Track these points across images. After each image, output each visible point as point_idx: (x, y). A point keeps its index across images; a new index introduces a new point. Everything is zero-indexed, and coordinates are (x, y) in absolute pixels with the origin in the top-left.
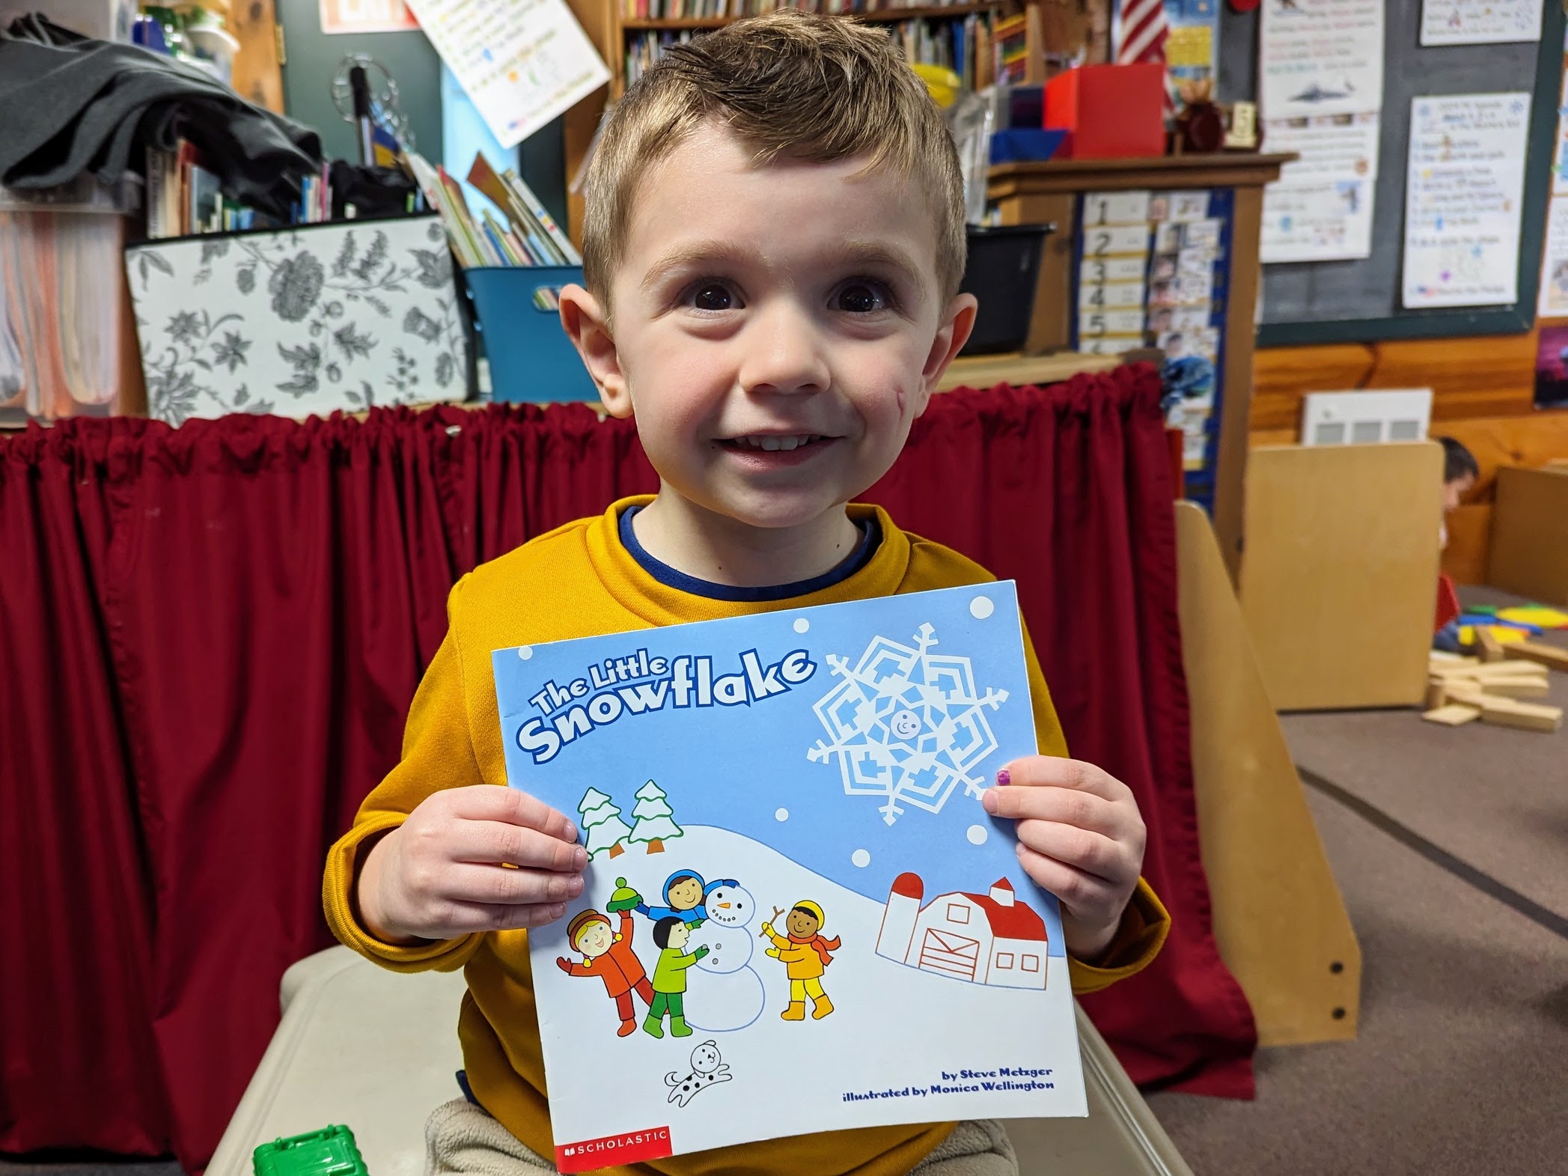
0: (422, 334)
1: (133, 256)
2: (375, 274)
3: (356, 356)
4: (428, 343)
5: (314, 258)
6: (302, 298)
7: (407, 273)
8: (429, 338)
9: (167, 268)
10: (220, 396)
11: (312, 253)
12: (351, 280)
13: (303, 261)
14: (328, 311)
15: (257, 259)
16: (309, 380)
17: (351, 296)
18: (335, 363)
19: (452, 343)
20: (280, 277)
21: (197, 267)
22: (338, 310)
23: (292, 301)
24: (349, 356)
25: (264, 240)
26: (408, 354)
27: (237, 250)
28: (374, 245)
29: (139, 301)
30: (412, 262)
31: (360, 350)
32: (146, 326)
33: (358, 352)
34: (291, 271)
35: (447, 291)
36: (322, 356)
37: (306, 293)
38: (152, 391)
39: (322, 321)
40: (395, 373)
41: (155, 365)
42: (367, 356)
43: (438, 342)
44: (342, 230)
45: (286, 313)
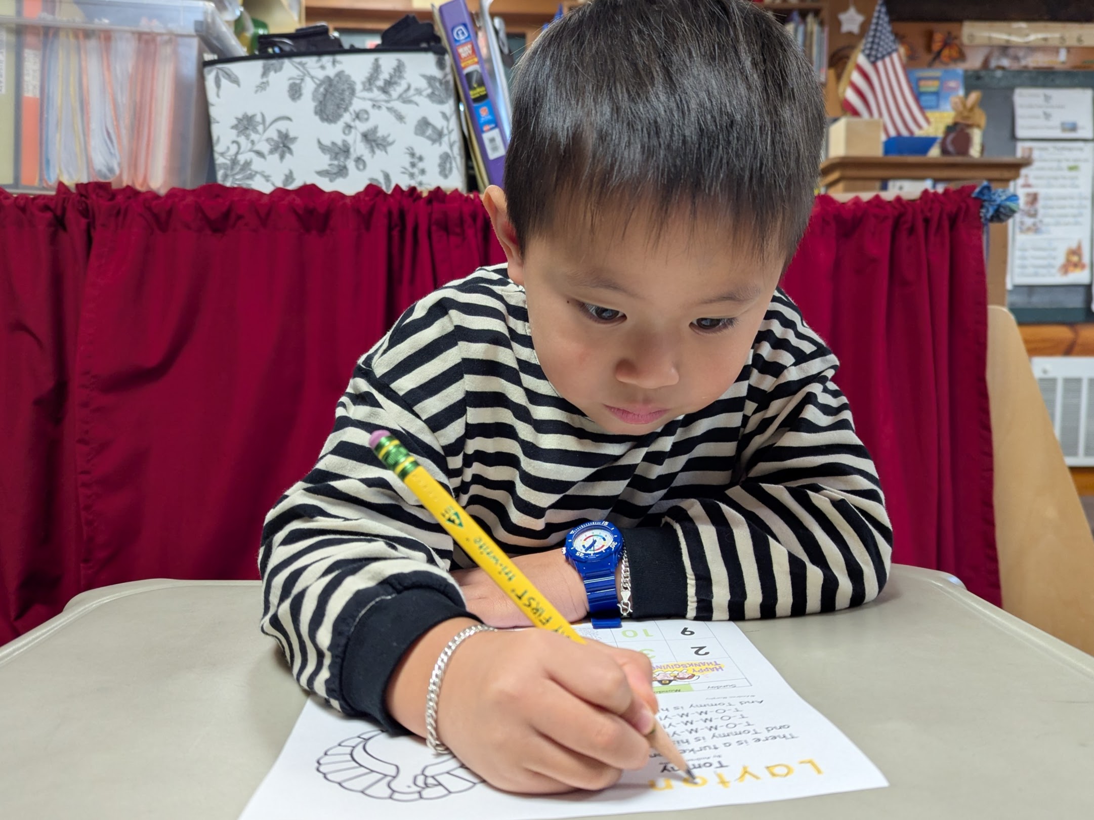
0: (429, 138)
1: (210, 72)
2: (395, 90)
3: (378, 152)
4: (433, 144)
5: (349, 77)
6: (338, 106)
7: (419, 92)
8: (434, 141)
9: (235, 81)
10: (270, 178)
11: (347, 72)
12: (376, 94)
13: (340, 78)
14: (358, 116)
15: (305, 75)
16: (341, 168)
17: (376, 106)
18: (362, 156)
19: (451, 146)
20: (322, 90)
21: (258, 80)
22: (366, 116)
23: (330, 108)
24: (373, 152)
25: (311, 62)
26: (418, 153)
27: (289, 68)
28: (395, 69)
29: (213, 105)
30: (423, 84)
31: (381, 147)
32: (217, 124)
33: (378, 148)
35: (449, 106)
36: (352, 150)
37: (342, 102)
38: (220, 174)
39: (352, 124)
40: (408, 166)
41: (222, 154)
42: (386, 152)
43: (440, 144)
44: (371, 57)
45: (325, 117)
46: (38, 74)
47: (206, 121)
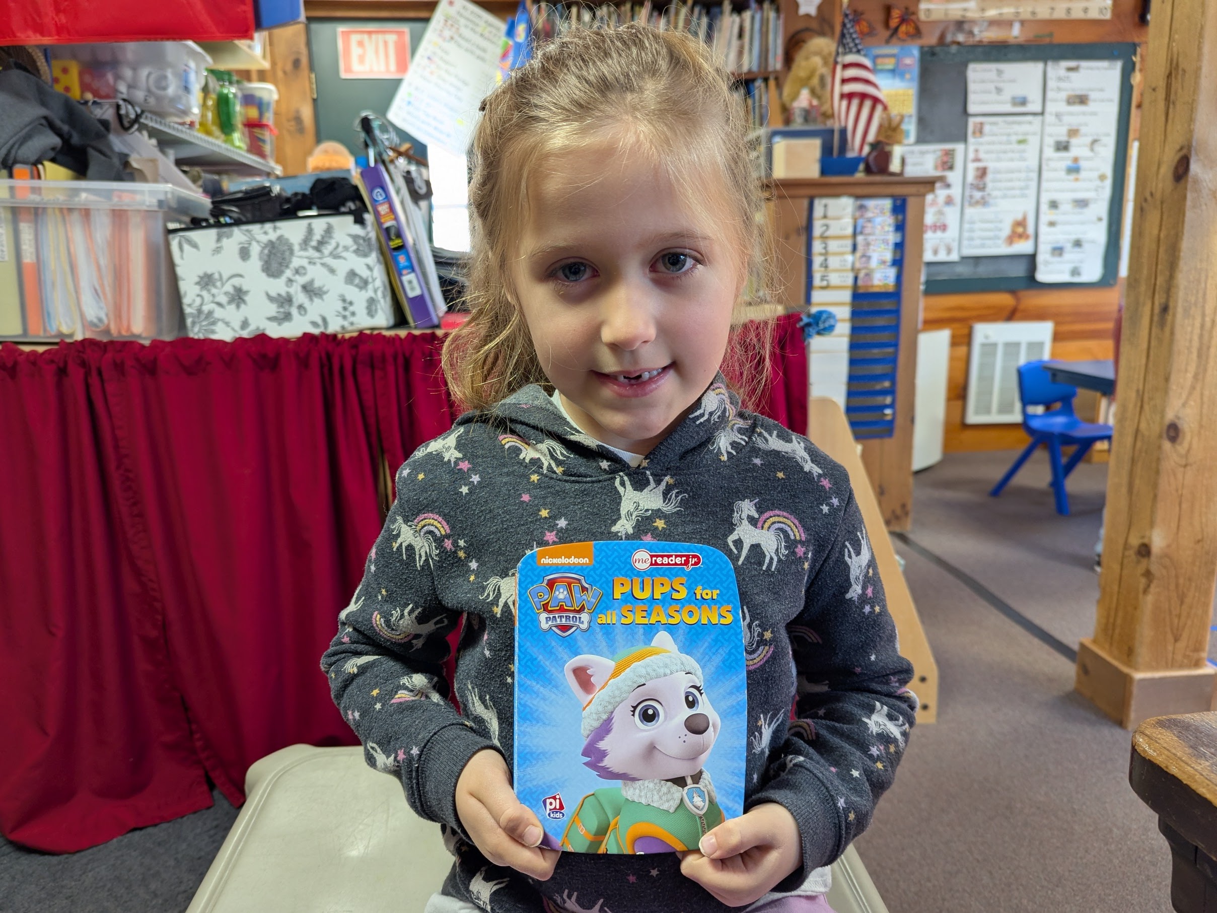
0: (357, 286)
1: (174, 238)
2: (326, 249)
3: (317, 300)
4: (360, 291)
5: (287, 240)
6: (280, 264)
7: (346, 248)
8: (361, 288)
9: (195, 246)
10: (231, 324)
11: (286, 236)
12: (311, 253)
13: (281, 241)
14: (297, 272)
15: (252, 240)
16: (287, 315)
17: (312, 262)
18: (303, 304)
19: (375, 291)
20: (266, 251)
21: (213, 245)
22: (303, 272)
23: (274, 266)
24: (311, 300)
25: (255, 228)
26: (348, 298)
27: (238, 235)
28: (325, 231)
29: (179, 266)
30: (349, 242)
31: (318, 296)
32: (183, 281)
33: (316, 297)
34: (273, 247)
35: (374, 259)
36: (294, 300)
37: (284, 261)
38: (189, 321)
39: (293, 278)
40: (341, 310)
41: (189, 305)
42: (323, 300)
43: (367, 291)
44: (305, 222)
45: (271, 273)
46: (33, 243)
47: (174, 279)
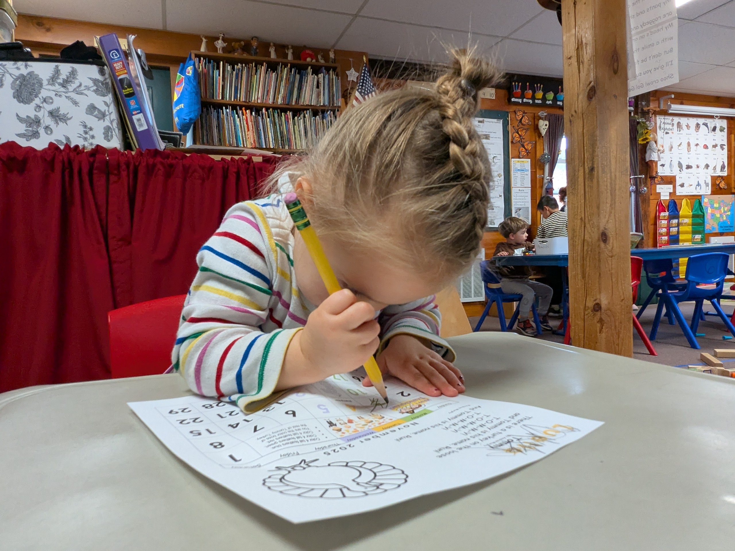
0: (95, 116)
2: (71, 86)
3: (61, 123)
5: (37, 75)
6: (31, 94)
7: (88, 88)
8: (99, 119)
11: (36, 73)
12: (57, 87)
13: (31, 76)
14: (45, 100)
15: (5, 72)
16: (35, 133)
17: (58, 95)
18: (49, 125)
19: (111, 122)
20: (18, 82)
23: (25, 94)
24: (57, 123)
25: (9, 64)
26: (89, 125)
28: (70, 73)
30: (91, 83)
31: (62, 120)
34: (24, 80)
35: (109, 99)
36: (42, 121)
39: (41, 105)
40: (82, 133)
42: (67, 124)
43: (104, 121)
44: (53, 64)
45: (21, 100)
